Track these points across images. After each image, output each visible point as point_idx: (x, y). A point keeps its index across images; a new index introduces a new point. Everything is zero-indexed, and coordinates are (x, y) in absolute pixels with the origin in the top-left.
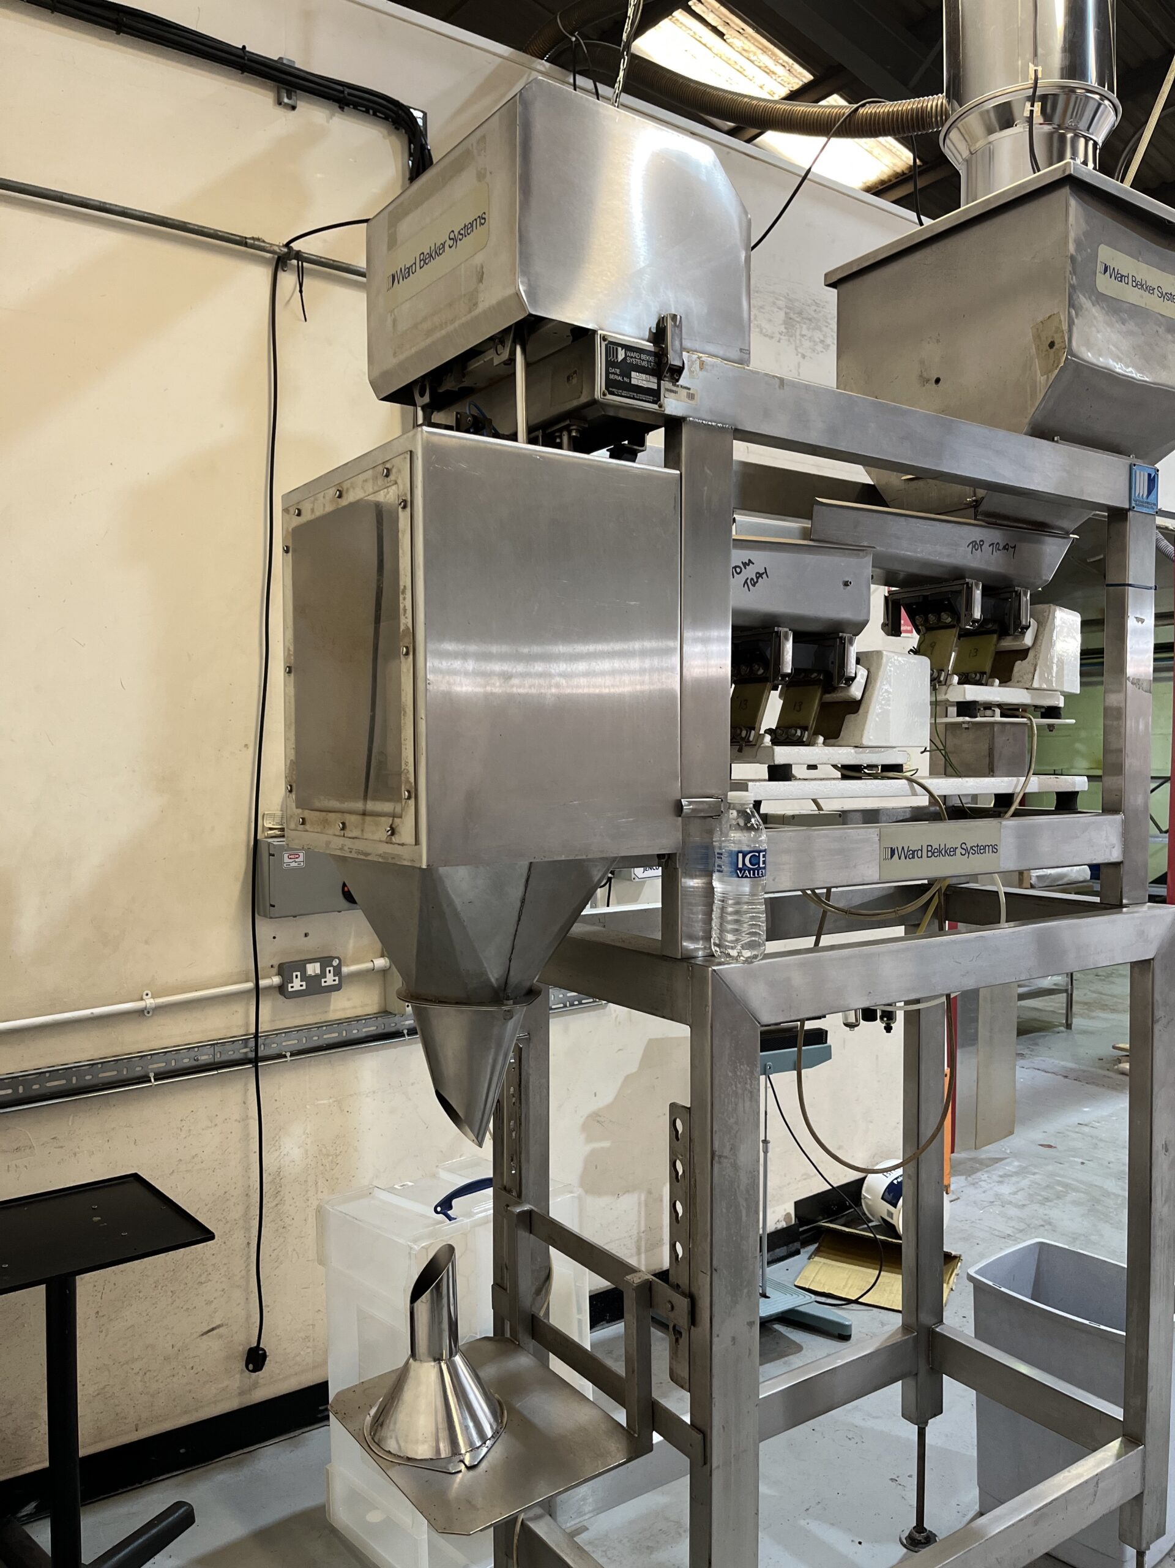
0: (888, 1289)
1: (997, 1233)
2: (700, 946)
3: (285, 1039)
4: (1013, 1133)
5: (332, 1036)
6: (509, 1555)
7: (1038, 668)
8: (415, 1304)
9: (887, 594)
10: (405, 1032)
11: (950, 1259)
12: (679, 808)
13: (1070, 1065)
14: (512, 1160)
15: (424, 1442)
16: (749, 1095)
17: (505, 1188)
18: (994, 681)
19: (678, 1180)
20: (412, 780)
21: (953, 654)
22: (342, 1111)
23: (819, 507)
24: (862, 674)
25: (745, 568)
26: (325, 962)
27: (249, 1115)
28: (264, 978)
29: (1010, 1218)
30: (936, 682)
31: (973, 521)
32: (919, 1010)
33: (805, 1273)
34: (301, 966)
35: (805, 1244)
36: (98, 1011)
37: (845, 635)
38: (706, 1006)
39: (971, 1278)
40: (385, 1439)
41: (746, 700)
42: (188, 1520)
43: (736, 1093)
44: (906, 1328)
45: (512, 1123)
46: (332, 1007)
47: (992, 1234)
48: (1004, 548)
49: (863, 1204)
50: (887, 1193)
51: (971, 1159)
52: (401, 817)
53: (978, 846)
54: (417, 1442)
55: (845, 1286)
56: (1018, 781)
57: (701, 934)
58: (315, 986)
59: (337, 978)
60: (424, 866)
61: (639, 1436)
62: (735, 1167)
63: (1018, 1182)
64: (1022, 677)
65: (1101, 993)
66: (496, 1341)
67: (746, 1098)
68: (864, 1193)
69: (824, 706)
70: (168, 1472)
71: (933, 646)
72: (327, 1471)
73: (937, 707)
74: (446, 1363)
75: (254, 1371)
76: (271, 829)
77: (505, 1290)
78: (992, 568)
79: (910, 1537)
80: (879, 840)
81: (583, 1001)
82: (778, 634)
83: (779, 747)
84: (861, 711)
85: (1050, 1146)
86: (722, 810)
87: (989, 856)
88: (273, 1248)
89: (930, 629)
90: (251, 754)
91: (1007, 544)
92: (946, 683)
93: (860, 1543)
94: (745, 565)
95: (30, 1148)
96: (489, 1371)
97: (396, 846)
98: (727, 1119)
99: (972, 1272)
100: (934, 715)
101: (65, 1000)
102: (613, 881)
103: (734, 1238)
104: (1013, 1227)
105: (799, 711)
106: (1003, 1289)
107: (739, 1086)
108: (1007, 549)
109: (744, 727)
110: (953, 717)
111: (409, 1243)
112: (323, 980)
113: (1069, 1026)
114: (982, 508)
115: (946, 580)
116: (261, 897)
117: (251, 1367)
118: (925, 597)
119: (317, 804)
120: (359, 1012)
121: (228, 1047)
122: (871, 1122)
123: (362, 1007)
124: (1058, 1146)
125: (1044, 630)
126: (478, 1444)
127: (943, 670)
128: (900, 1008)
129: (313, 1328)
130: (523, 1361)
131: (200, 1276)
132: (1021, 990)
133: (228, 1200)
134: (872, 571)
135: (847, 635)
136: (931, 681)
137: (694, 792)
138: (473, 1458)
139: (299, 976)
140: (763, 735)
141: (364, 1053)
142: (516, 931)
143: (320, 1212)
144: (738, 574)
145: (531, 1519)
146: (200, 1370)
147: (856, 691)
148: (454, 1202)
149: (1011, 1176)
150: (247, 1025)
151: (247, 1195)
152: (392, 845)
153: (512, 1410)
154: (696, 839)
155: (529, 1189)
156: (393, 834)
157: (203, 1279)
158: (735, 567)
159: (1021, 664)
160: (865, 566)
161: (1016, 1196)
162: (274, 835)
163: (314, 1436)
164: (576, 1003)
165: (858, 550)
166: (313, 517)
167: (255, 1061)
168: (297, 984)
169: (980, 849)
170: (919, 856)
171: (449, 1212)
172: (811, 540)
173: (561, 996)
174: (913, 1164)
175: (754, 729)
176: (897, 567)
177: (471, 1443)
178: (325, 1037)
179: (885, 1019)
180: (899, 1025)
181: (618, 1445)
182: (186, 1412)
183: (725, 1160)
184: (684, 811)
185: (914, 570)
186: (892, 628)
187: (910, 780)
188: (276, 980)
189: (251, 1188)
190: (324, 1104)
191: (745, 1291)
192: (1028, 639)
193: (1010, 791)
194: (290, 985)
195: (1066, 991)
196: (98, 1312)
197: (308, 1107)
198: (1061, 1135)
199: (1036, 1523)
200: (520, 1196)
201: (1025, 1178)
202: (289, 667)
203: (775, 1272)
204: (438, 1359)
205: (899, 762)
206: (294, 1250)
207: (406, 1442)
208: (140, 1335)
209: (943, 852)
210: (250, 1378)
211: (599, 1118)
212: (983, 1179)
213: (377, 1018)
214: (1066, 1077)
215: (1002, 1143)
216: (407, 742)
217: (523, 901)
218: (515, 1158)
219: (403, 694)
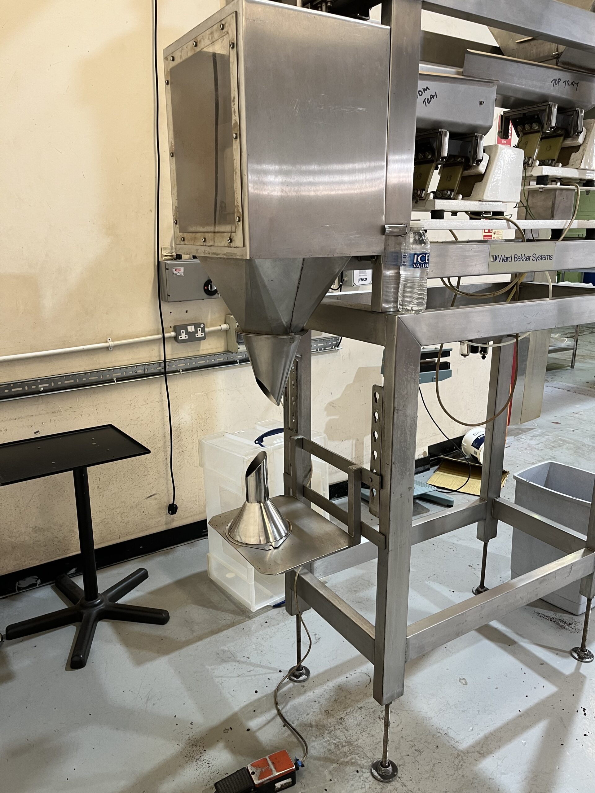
0: (472, 486)
1: (527, 462)
2: (392, 306)
3: (179, 363)
4: (540, 417)
5: (202, 362)
6: (292, 589)
7: (584, 157)
8: (248, 478)
9: (502, 114)
10: (238, 361)
11: (505, 473)
12: (383, 230)
13: (571, 385)
14: (293, 415)
15: (254, 537)
16: (414, 381)
17: (290, 429)
18: (559, 164)
19: (376, 422)
20: (241, 211)
21: (537, 150)
22: (208, 398)
23: (468, 55)
24: (486, 157)
25: (424, 92)
26: (197, 325)
27: (164, 399)
28: (167, 333)
29: (535, 455)
30: (527, 165)
31: (555, 67)
32: (501, 346)
33: (432, 478)
34: (185, 327)
35: (432, 466)
36: (86, 347)
37: (478, 134)
38: (394, 335)
39: (515, 477)
40: (235, 536)
41: (421, 174)
42: (145, 576)
43: (407, 379)
44: (482, 499)
45: (293, 398)
46: (201, 348)
47: (525, 462)
48: (572, 84)
49: (462, 448)
50: (474, 443)
51: (516, 429)
52: (235, 232)
53: (542, 256)
54: (250, 537)
55: (451, 484)
56: (567, 222)
57: (392, 299)
58: (192, 338)
59: (203, 334)
60: (248, 258)
61: (354, 537)
62: (405, 415)
63: (540, 439)
64: (575, 162)
65: (591, 351)
66: (287, 497)
67: (412, 382)
68: (463, 443)
69: (463, 178)
70: (135, 556)
71: (526, 143)
72: (208, 556)
73: (526, 180)
74: (263, 503)
75: (172, 514)
76: (166, 256)
77: (290, 475)
78: (564, 96)
79: (477, 590)
80: (490, 251)
81: (326, 348)
82: (441, 133)
83: (438, 200)
84: (484, 180)
85: (558, 423)
86: (407, 231)
87: (547, 261)
88: (178, 461)
89: (525, 134)
90: (153, 215)
91: (574, 82)
92: (532, 165)
93: (453, 592)
94: (425, 90)
95: (60, 412)
96: (283, 509)
97: (233, 248)
98: (402, 392)
99: (516, 475)
100: (524, 185)
101: (70, 341)
102: (342, 287)
103: (403, 449)
104: (536, 459)
105: (449, 181)
106: (531, 482)
107: (409, 376)
108: (574, 85)
109: (420, 189)
110: (533, 185)
111: (243, 456)
112: (196, 334)
113: (572, 367)
114: (561, 59)
115: (537, 103)
116: (162, 289)
117: (170, 512)
118: (524, 114)
119: (191, 229)
120: (215, 351)
121: (151, 366)
122: (469, 410)
123: (216, 348)
124: (561, 423)
125: (590, 134)
126: (278, 538)
127: (531, 158)
128: (491, 346)
129: (198, 497)
130: (299, 506)
131: (144, 472)
132: (550, 348)
133: (155, 438)
134: (496, 96)
135: (479, 135)
136: (524, 164)
137: (392, 222)
138: (276, 544)
139: (184, 332)
140: (430, 193)
141: (219, 371)
142: (296, 297)
143: (200, 443)
144: (420, 95)
145: (302, 574)
146: (147, 513)
147: (482, 168)
148: (264, 439)
149: (537, 436)
150: (160, 356)
151: (164, 436)
152: (231, 248)
153: (294, 525)
154: (392, 249)
155: (302, 429)
156: (231, 242)
157: (146, 473)
158: (419, 91)
159: (575, 154)
160: (492, 93)
161: (538, 445)
162: (167, 259)
163: (201, 543)
164: (323, 349)
165: (489, 82)
166: (181, 61)
167: (165, 373)
168: (183, 336)
169: (543, 257)
170: (510, 260)
171: (262, 443)
172: (462, 75)
173: (315, 345)
174: (491, 423)
175: (424, 190)
176: (510, 94)
177: (275, 538)
178: (198, 362)
179: (483, 352)
180: (489, 356)
181: (344, 540)
182: (142, 531)
183: (400, 412)
184: (386, 232)
185: (519, 96)
186: (504, 134)
187: (508, 220)
188: (173, 334)
189: (166, 433)
190: (199, 395)
191: (408, 473)
192: (581, 140)
193: (562, 228)
194: (180, 337)
195: (573, 349)
196: (98, 487)
197: (192, 396)
198: (563, 418)
199: (540, 583)
200: (297, 432)
201: (543, 437)
202: (172, 153)
203: (418, 477)
204: (259, 502)
205: (502, 210)
206: (188, 462)
207: (245, 537)
208: (119, 497)
209: (523, 258)
210: (170, 517)
211: (333, 405)
212: (522, 437)
213: (224, 354)
214: (569, 391)
215: (534, 421)
216: (237, 189)
217: (299, 281)
218: (294, 414)
219: (235, 161)
